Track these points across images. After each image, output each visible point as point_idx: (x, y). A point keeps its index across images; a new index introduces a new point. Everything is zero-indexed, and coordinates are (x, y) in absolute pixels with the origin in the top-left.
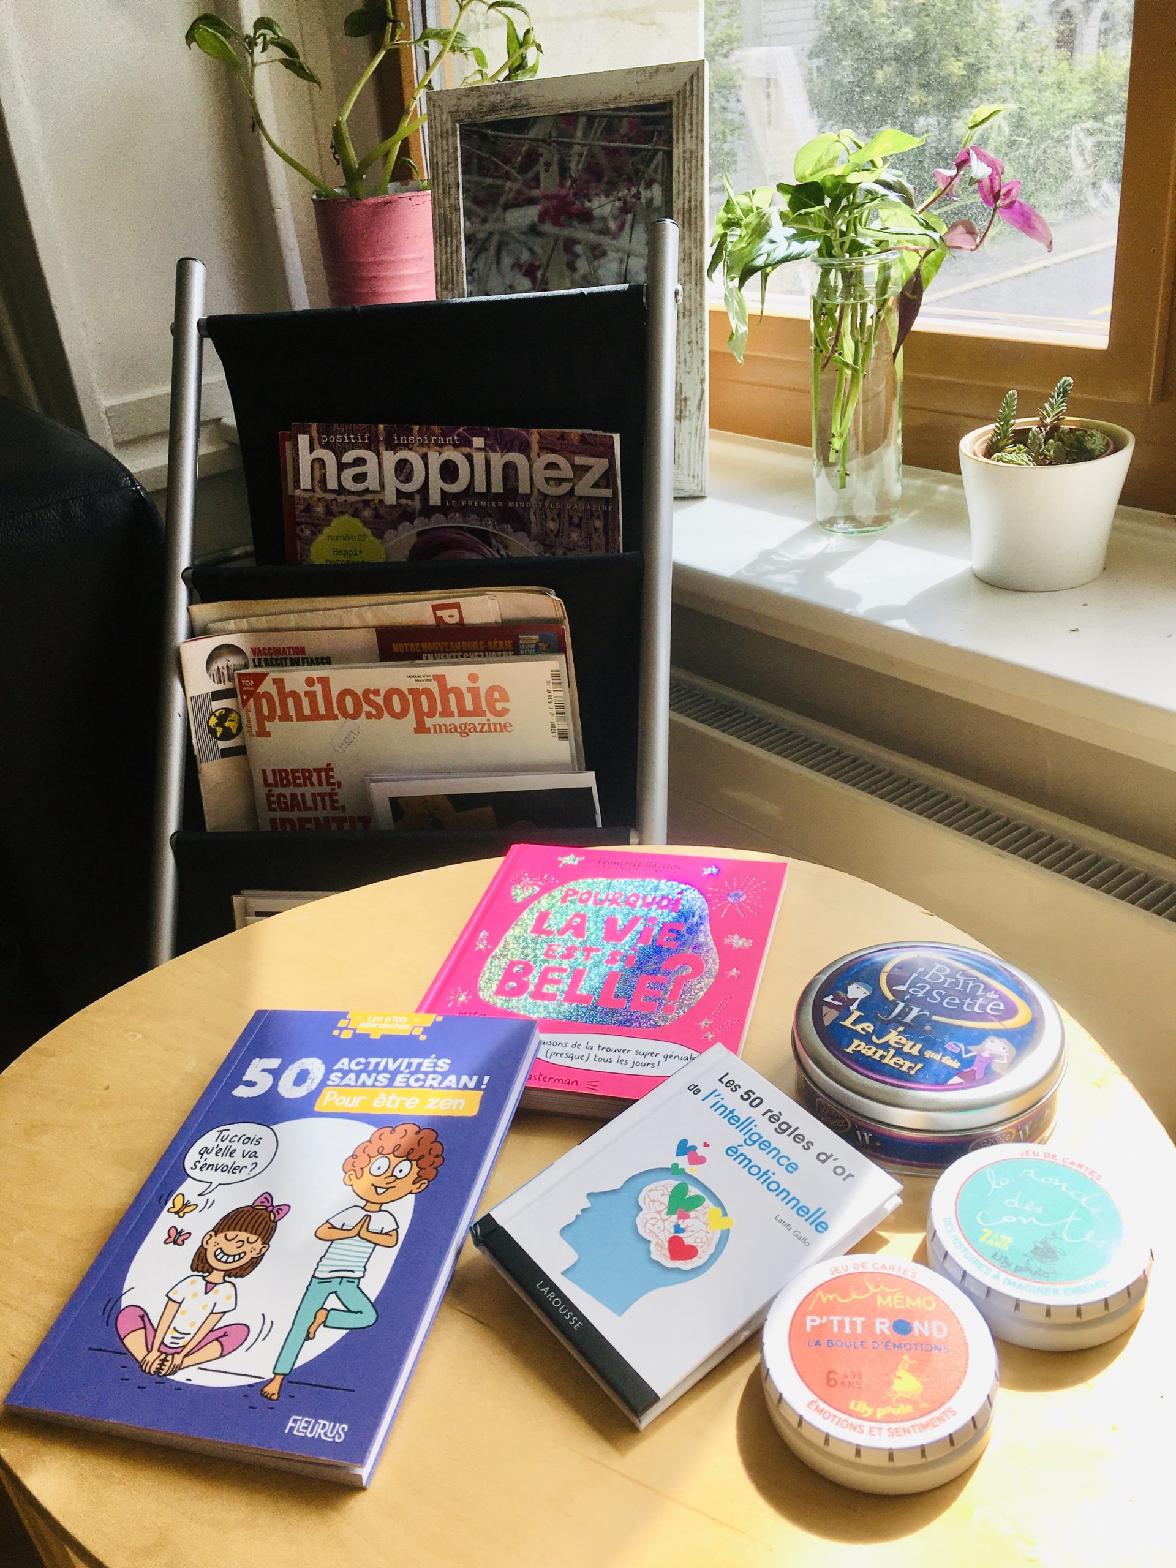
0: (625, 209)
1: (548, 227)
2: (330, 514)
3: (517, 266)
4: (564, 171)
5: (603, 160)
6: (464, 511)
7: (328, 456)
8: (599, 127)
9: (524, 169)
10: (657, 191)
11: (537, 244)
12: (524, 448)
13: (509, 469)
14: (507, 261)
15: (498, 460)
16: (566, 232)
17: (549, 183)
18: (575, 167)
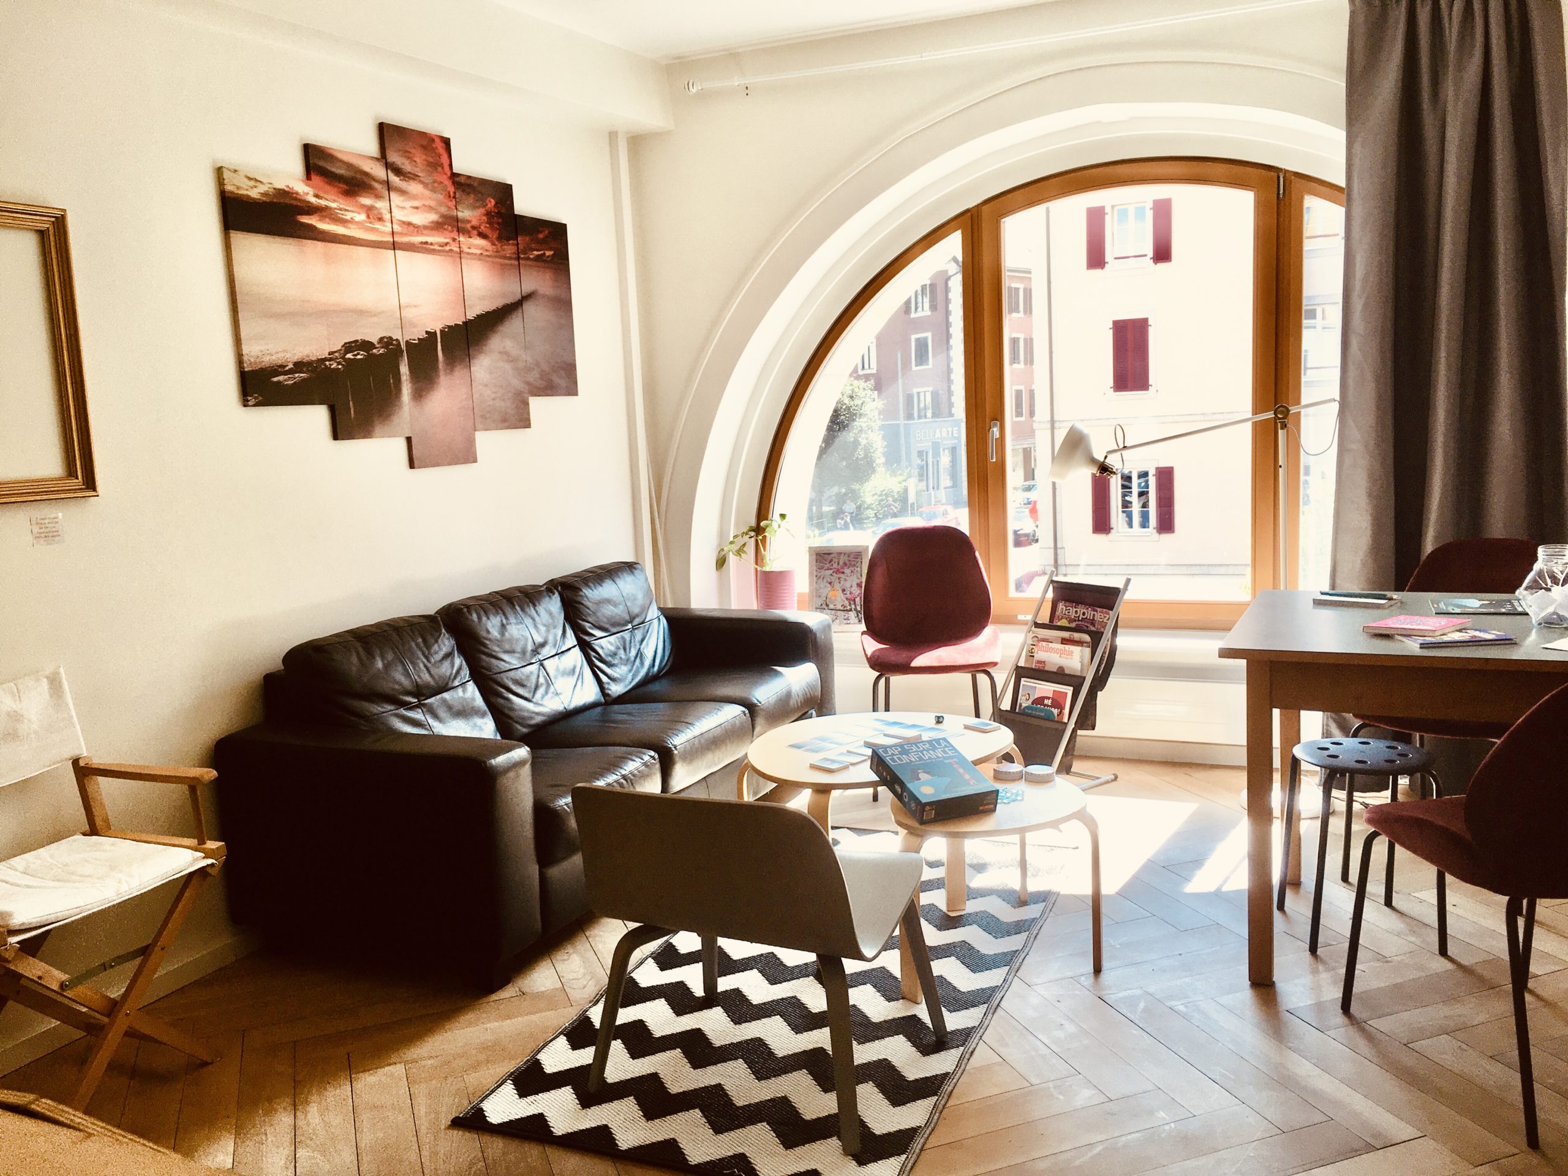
0: (852, 572)
1: (834, 574)
2: (1062, 618)
3: (827, 582)
4: (838, 564)
5: (847, 562)
6: (1085, 622)
7: (1064, 608)
8: (846, 555)
9: (830, 563)
10: (859, 569)
11: (832, 577)
12: (1097, 611)
13: (1094, 615)
14: (825, 581)
15: (1092, 613)
16: (839, 576)
17: (835, 565)
18: (841, 563)
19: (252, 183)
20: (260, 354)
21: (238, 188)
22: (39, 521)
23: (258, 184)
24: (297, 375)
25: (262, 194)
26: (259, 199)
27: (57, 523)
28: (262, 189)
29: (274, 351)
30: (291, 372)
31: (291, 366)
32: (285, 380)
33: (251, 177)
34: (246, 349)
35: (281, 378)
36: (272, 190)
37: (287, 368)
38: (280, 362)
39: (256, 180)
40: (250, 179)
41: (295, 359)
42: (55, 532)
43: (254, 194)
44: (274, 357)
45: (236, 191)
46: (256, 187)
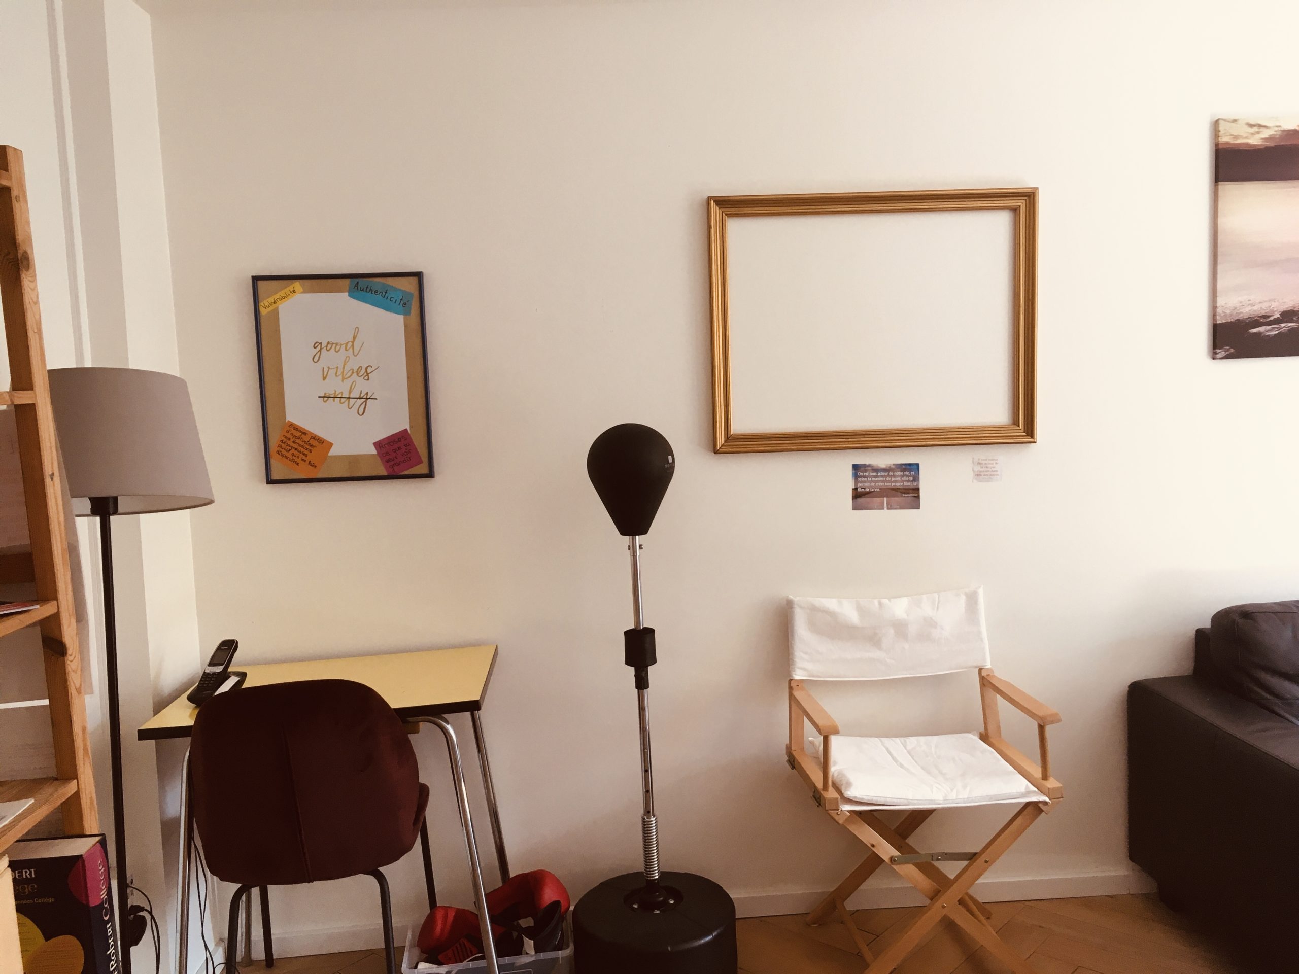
19: (1255, 129)
20: (1238, 305)
21: (1236, 137)
22: (980, 461)
23: (1262, 129)
24: (1283, 325)
25: (1266, 139)
26: (1261, 145)
27: (996, 463)
28: (1266, 134)
29: (1258, 302)
30: (1277, 321)
31: (1277, 315)
32: (1267, 331)
33: (1252, 122)
34: (1220, 302)
35: (1262, 329)
36: (1279, 133)
37: (1272, 318)
38: (1263, 313)
39: (1260, 126)
40: (1251, 126)
41: (1284, 308)
42: (994, 471)
43: (1256, 140)
44: (1255, 308)
45: (1232, 141)
46: (1258, 133)
